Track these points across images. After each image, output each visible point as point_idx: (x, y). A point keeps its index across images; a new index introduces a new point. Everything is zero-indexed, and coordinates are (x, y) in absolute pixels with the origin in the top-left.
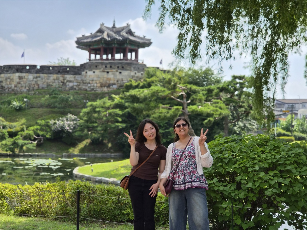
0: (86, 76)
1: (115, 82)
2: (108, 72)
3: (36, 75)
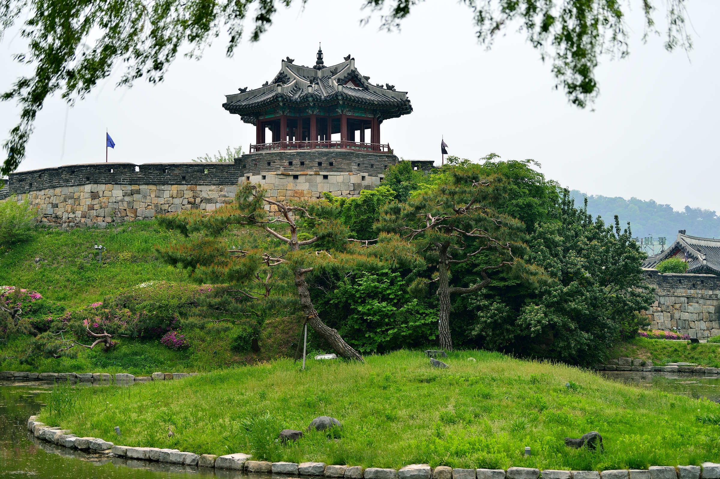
1: (315, 200)
3: (129, 188)
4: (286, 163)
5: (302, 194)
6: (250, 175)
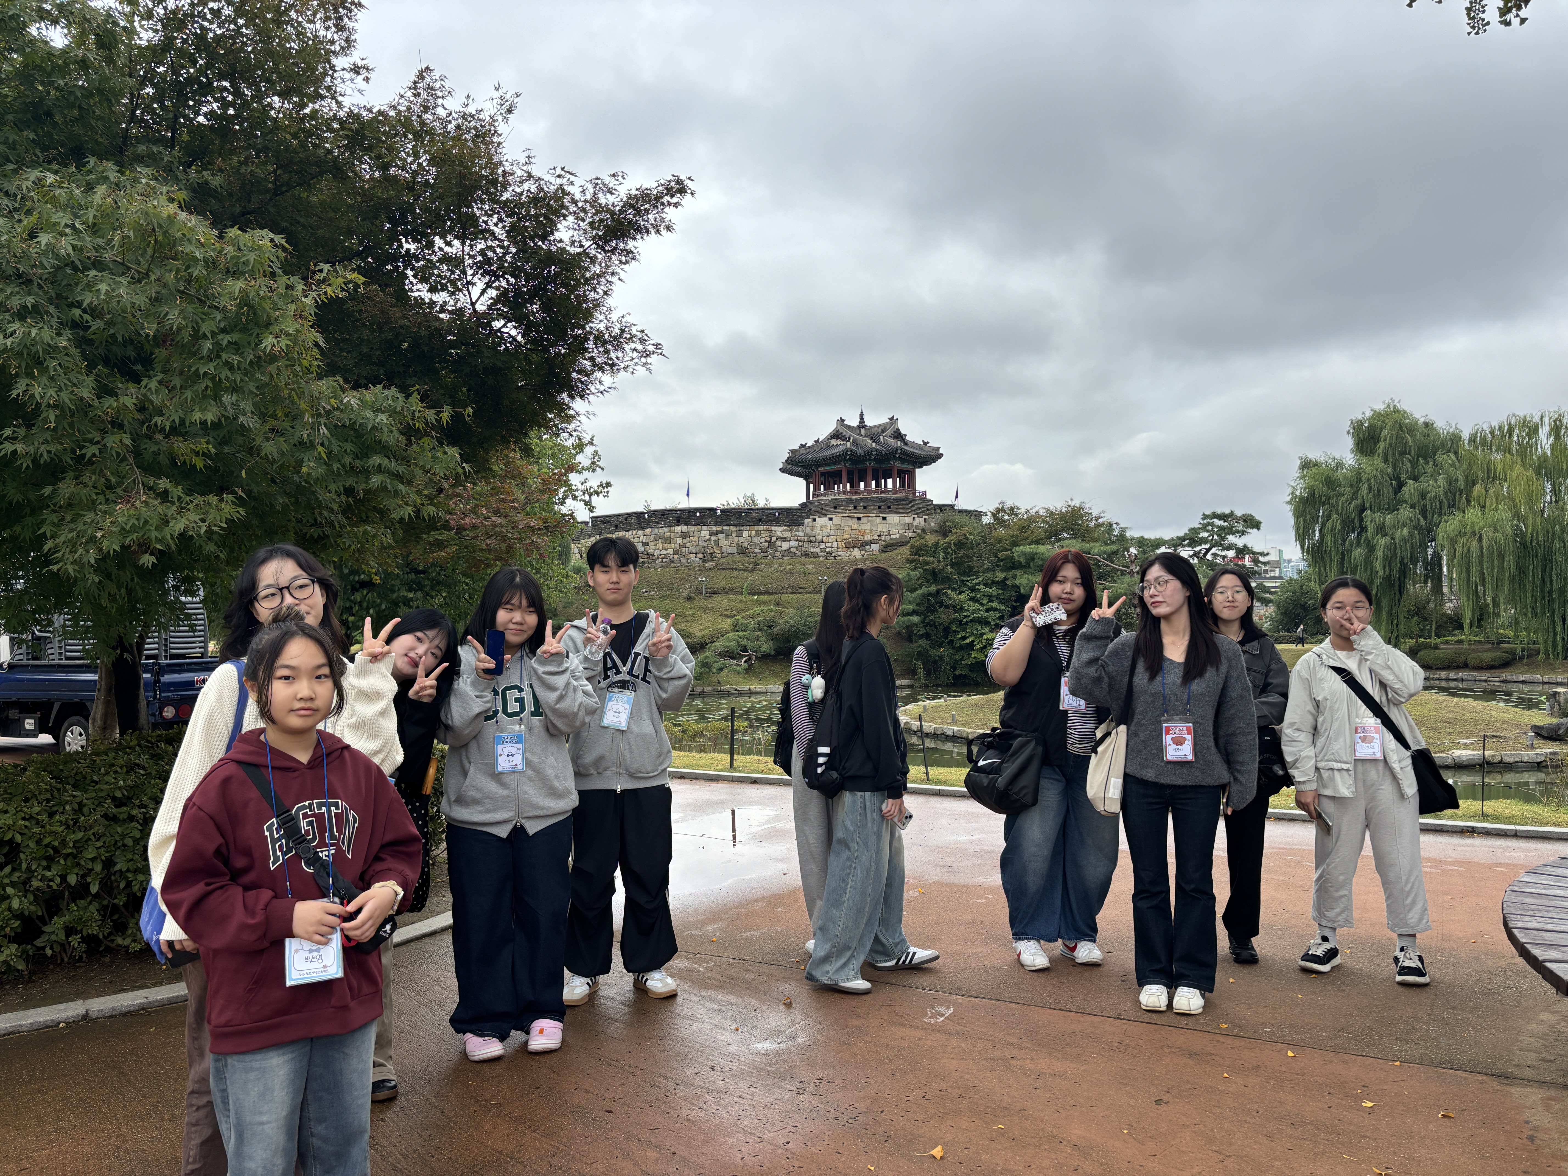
0: (813, 528)
2: (859, 519)
3: (714, 529)
4: (851, 507)
5: (864, 533)
6: (816, 517)
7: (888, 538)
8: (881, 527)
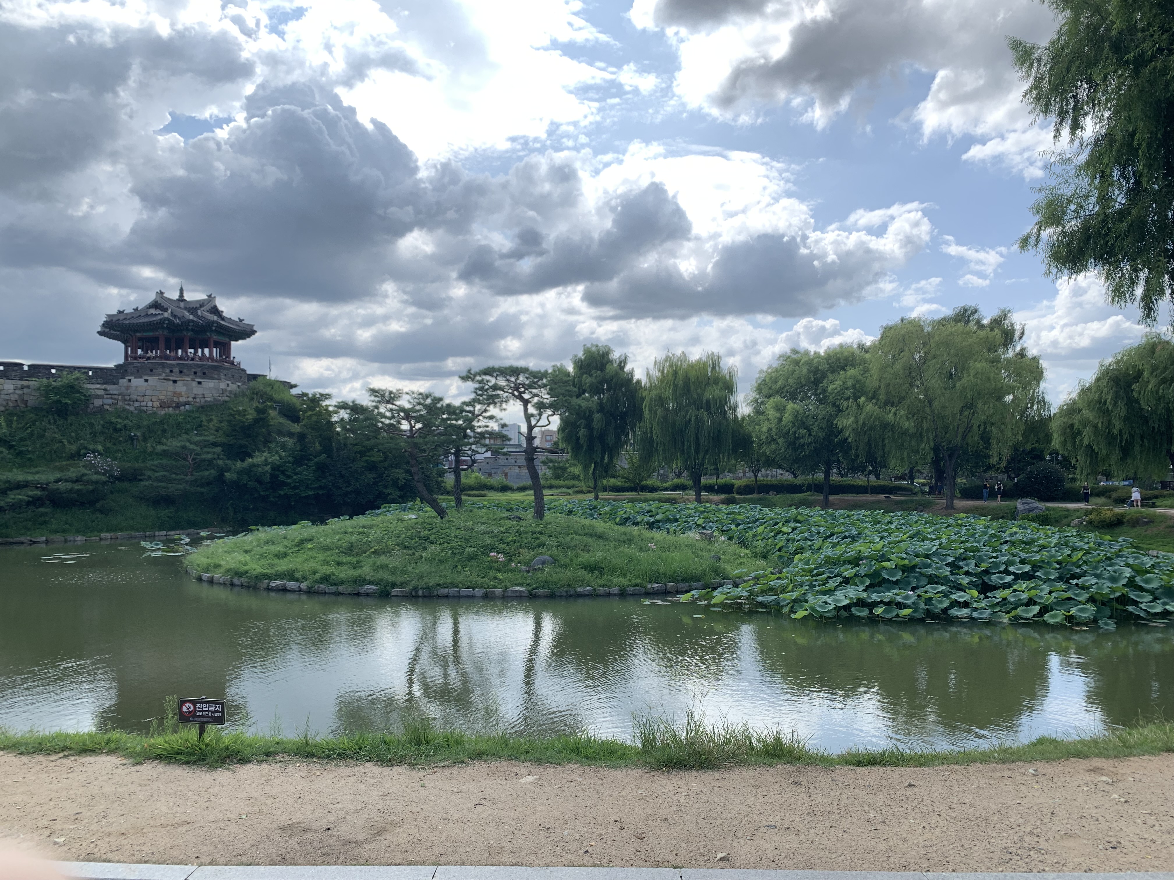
0: (128, 388)
1: (191, 399)
2: (175, 382)
3: (19, 383)
5: (180, 395)
6: (132, 378)
7: (203, 400)
8: (197, 390)
